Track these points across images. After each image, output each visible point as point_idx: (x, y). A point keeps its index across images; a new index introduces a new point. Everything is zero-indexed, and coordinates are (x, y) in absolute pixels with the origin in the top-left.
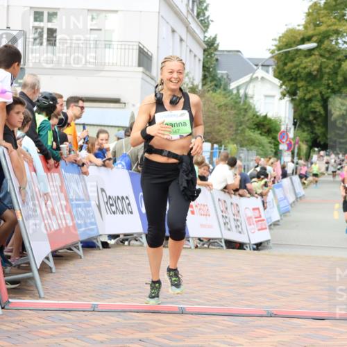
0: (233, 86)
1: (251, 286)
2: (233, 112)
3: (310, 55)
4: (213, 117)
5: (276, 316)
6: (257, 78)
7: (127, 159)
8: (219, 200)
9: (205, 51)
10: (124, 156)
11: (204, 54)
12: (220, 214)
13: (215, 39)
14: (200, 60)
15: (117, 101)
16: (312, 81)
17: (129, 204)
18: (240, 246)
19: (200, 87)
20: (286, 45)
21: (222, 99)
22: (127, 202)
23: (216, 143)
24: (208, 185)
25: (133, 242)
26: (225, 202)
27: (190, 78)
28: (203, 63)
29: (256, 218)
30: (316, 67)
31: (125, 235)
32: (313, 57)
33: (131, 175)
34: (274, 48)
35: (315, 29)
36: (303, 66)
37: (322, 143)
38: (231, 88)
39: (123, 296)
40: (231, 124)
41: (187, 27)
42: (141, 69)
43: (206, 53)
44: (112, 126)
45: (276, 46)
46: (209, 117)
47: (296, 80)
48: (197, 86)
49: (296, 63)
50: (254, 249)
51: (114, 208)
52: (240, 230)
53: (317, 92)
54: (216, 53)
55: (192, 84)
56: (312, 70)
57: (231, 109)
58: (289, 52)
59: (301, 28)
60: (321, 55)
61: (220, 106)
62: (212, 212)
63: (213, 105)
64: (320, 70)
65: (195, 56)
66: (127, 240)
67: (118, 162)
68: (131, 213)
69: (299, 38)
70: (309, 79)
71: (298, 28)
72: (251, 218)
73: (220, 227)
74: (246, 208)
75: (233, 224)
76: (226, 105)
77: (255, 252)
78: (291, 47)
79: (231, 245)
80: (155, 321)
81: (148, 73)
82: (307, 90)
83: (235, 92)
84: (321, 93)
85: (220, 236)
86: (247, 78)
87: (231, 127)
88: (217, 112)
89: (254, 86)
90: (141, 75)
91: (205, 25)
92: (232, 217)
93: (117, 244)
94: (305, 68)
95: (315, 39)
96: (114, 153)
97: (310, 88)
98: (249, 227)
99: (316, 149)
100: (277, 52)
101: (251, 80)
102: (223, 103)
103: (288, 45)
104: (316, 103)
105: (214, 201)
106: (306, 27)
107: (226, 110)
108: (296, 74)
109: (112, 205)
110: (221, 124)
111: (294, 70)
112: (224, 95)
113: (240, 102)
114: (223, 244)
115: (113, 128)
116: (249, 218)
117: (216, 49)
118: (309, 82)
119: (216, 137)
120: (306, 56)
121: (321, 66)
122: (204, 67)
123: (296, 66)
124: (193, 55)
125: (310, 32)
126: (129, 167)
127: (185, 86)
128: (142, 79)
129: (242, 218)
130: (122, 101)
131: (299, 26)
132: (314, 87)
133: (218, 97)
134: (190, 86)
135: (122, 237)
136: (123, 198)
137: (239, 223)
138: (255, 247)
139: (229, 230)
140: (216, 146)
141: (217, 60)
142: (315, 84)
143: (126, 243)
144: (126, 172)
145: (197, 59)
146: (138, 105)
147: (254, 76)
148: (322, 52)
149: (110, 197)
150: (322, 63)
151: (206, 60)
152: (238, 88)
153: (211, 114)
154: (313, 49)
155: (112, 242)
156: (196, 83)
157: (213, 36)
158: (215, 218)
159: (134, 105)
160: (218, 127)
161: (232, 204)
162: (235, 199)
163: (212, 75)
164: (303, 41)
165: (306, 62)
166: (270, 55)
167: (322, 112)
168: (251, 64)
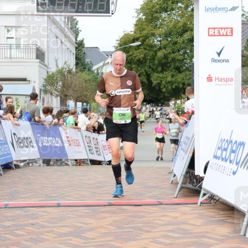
0: (94, 68)
1: (101, 188)
2: (94, 84)
3: (139, 49)
4: (82, 87)
5: (114, 205)
6: (108, 63)
7: (28, 115)
8: (86, 136)
9: (76, 48)
10: (27, 113)
11: (76, 50)
12: (86, 144)
13: (83, 41)
14: (73, 54)
15: (25, 80)
16: (140, 64)
17: (31, 142)
18: (99, 163)
19: (74, 70)
20: (124, 43)
21: (87, 77)
22: (30, 140)
23: (85, 102)
24: (78, 128)
25: (34, 164)
26: (89, 137)
27: (67, 65)
28: (76, 55)
29: (108, 146)
30: (142, 56)
31: (29, 160)
32: (140, 50)
33: (31, 124)
34: (117, 45)
35: (141, 34)
36: (135, 55)
37: (148, 99)
38: (93, 69)
39: (24, 198)
40: (93, 91)
41: (65, 35)
42: (38, 60)
43: (77, 49)
44: (19, 95)
45: (118, 44)
46: (79, 87)
47: (131, 63)
48: (72, 69)
49: (130, 53)
50: (108, 164)
51: (22, 145)
52: (99, 153)
53: (143, 70)
54: (83, 49)
55: (69, 68)
56: (140, 57)
57: (93, 82)
58: (126, 47)
59: (132, 33)
60: (145, 49)
61: (86, 81)
62: (82, 143)
63: (81, 80)
64: (144, 58)
65: (71, 51)
66: (31, 163)
67: (23, 117)
68: (33, 147)
69: (132, 39)
70: (138, 63)
71: (131, 33)
72: (105, 146)
73: (87, 152)
74: (102, 140)
75: (94, 150)
76: (89, 80)
77: (108, 166)
78: (127, 44)
79: (94, 162)
80: (42, 212)
81: (42, 63)
82: (137, 69)
83: (96, 72)
84: (145, 71)
85: (86, 158)
86: (101, 64)
87: (93, 92)
88: (84, 84)
89: (106, 68)
90: (38, 64)
91: (76, 33)
92: (94, 146)
93: (25, 166)
94: (136, 57)
95: (141, 39)
96: (21, 112)
97: (139, 69)
98: (104, 152)
99: (145, 103)
100: (119, 48)
101: (104, 65)
102: (87, 79)
103: (125, 43)
104: (143, 77)
105: (82, 137)
106: (135, 32)
107: (90, 83)
108: (131, 60)
109: (20, 143)
110: (87, 91)
111: (129, 58)
112: (89, 74)
113: (98, 78)
114: (89, 162)
115: (23, 96)
116: (104, 146)
117: (83, 47)
118: (138, 65)
119: (85, 99)
120: (136, 49)
121: (145, 55)
122: (76, 58)
123: (130, 55)
124: (69, 51)
125: (138, 36)
126: (30, 120)
127: (65, 69)
128: (39, 66)
129: (100, 146)
130: (28, 79)
131: (131, 32)
132: (142, 68)
133: (85, 75)
134: (68, 69)
135: (28, 161)
136: (27, 138)
137: (98, 150)
138: (108, 163)
139: (92, 154)
140: (85, 104)
141: (85, 53)
142: (142, 66)
143: (31, 164)
144: (28, 123)
145: (72, 54)
146: (37, 82)
147: (106, 62)
148: (145, 47)
149: (19, 138)
150: (146, 53)
151: (78, 53)
152: (98, 69)
153: (81, 86)
154: (140, 45)
155: (22, 164)
156: (71, 67)
157: (82, 39)
158: (84, 147)
159: (35, 82)
160: (85, 93)
161: (93, 138)
162: (95, 135)
163: (82, 62)
164: (134, 41)
165: (136, 53)
166: (115, 49)
167: (147, 82)
168: (104, 54)
